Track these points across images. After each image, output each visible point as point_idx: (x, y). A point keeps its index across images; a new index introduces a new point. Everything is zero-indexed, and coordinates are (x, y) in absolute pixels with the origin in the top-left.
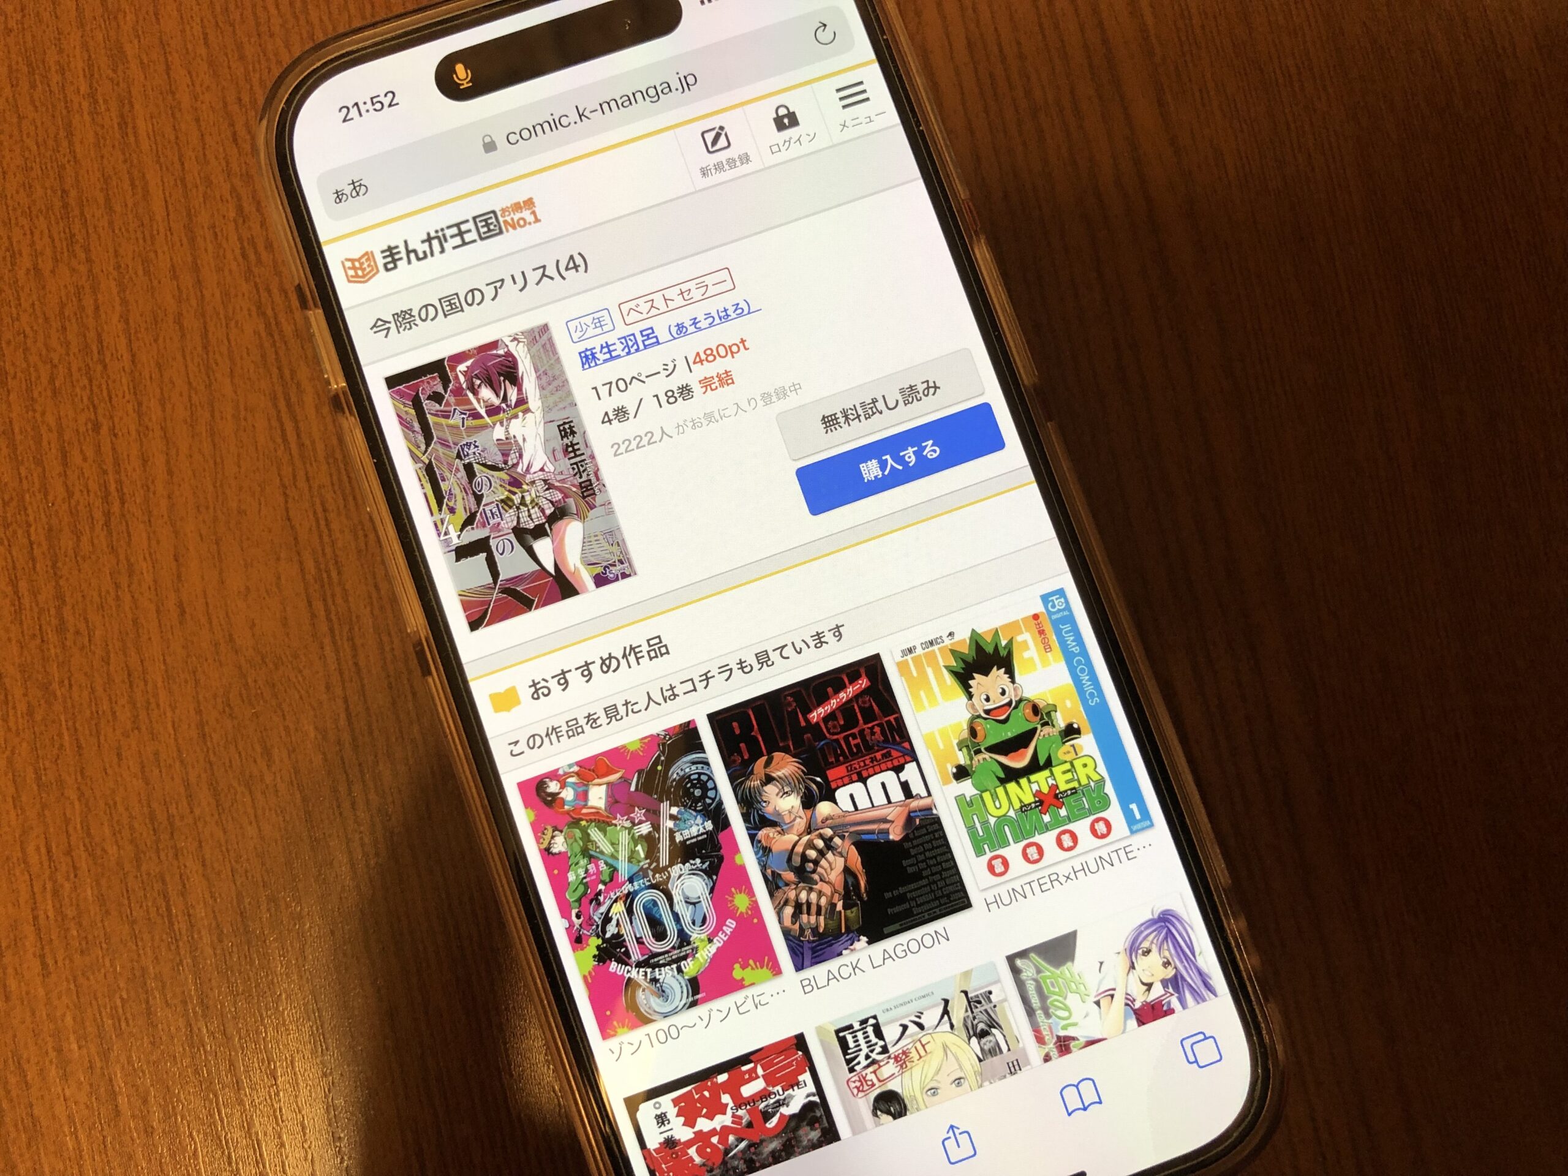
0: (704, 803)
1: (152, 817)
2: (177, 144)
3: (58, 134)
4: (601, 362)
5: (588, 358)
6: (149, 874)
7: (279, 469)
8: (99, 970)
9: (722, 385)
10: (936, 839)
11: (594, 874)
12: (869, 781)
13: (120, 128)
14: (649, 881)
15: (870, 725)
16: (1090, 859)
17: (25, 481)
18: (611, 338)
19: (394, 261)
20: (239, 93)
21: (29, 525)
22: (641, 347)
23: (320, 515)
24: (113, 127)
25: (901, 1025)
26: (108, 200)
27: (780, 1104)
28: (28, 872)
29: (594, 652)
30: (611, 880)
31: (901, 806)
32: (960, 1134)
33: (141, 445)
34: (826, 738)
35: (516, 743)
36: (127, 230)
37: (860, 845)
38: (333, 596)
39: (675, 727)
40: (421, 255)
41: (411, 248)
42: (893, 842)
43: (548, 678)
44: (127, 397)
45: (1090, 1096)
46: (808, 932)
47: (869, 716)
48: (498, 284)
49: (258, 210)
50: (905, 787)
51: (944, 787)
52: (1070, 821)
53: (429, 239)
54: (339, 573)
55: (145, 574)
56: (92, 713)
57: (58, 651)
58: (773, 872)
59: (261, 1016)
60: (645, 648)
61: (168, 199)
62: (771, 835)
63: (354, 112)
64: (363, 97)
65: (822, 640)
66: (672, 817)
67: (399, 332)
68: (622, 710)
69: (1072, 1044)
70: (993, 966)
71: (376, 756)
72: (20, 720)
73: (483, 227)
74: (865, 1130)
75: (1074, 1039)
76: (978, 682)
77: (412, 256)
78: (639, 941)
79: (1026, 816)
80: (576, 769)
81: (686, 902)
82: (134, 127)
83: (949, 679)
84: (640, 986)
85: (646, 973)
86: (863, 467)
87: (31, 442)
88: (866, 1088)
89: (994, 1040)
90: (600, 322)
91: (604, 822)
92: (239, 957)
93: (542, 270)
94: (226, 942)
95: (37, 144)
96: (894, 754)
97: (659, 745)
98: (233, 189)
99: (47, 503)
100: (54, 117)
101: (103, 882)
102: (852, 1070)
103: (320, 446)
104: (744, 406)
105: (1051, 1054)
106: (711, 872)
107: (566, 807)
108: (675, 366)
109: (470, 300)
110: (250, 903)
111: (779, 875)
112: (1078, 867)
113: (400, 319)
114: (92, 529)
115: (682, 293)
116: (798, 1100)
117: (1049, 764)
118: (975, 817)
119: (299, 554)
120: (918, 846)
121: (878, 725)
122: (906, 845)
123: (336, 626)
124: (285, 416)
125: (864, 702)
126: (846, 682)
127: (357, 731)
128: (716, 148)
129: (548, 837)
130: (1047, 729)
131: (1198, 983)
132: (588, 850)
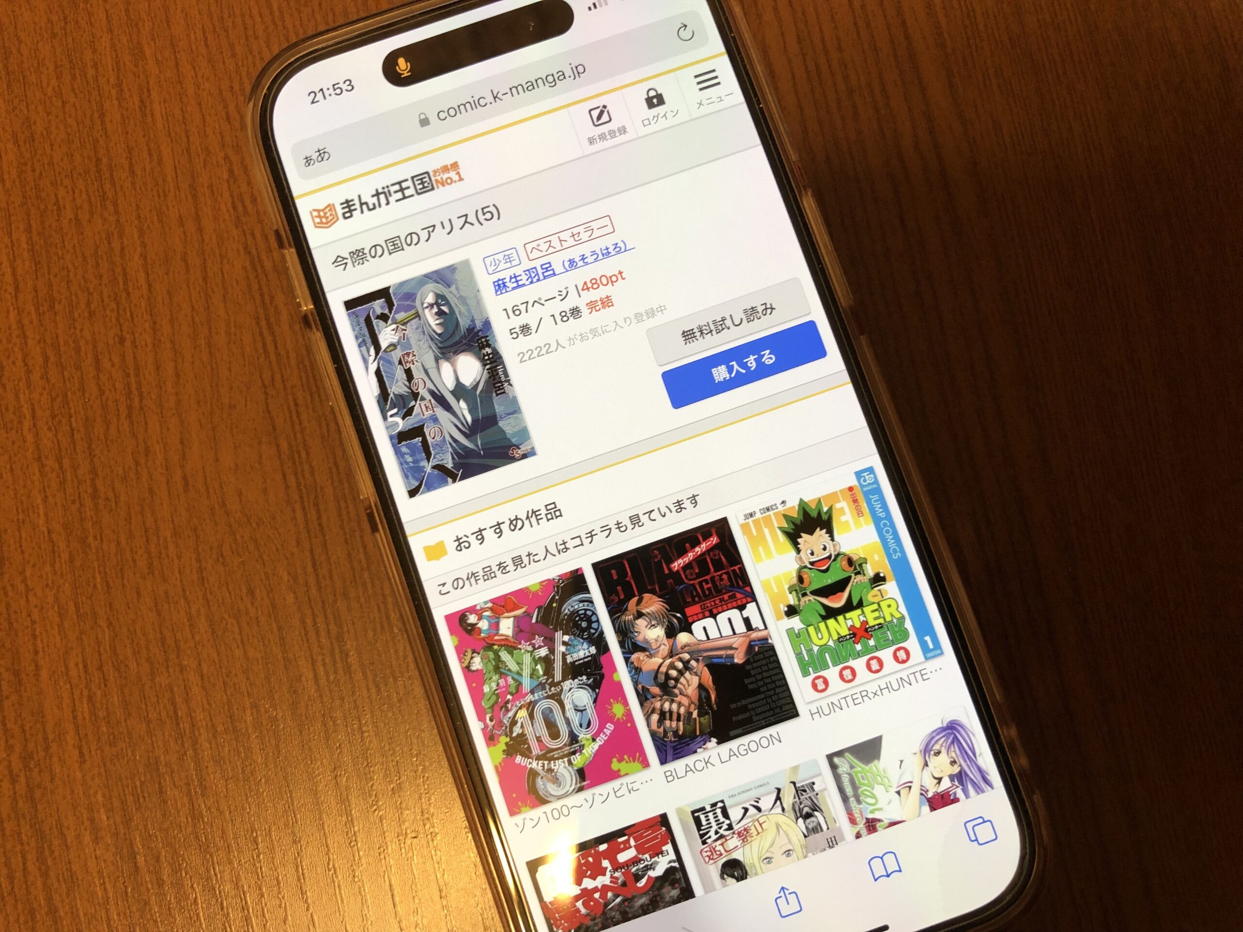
0: (589, 633)
1: (163, 643)
2: (185, 123)
3: (92, 114)
4: (510, 289)
5: (500, 286)
6: (160, 686)
7: (261, 374)
8: (124, 758)
9: (604, 307)
10: (771, 663)
11: (503, 687)
12: (719, 617)
13: (141, 111)
14: (547, 693)
15: (719, 573)
16: (893, 679)
17: (67, 383)
18: (518, 271)
19: (350, 211)
20: (232, 82)
21: (71, 416)
22: (542, 277)
24: (135, 110)
25: (743, 808)
26: (131, 165)
27: (648, 868)
28: (69, 682)
29: (504, 514)
30: (517, 691)
31: (743, 637)
32: (790, 894)
33: (156, 353)
34: (684, 583)
35: (444, 584)
36: (147, 190)
38: (303, 471)
39: (566, 573)
40: (371, 207)
41: (363, 201)
42: (737, 665)
43: (469, 534)
44: (146, 317)
45: (892, 866)
46: (670, 734)
47: (718, 565)
48: (431, 229)
49: (245, 173)
50: (747, 621)
51: (777, 622)
52: (877, 650)
53: (377, 194)
54: (308, 454)
55: (158, 454)
56: (118, 561)
57: (93, 513)
58: (643, 687)
59: (246, 795)
60: (544, 512)
61: (177, 165)
62: (641, 658)
63: (319, 96)
64: (327, 84)
65: (682, 506)
66: (564, 643)
67: (354, 266)
68: (526, 560)
69: (878, 825)
70: (816, 762)
71: (335, 596)
72: (64, 565)
73: (419, 184)
74: (714, 890)
75: (879, 820)
76: (805, 540)
77: (364, 207)
78: (539, 739)
79: (843, 645)
80: (490, 605)
81: (575, 710)
82: (151, 110)
83: (782, 537)
84: (539, 775)
85: (544, 764)
86: (714, 371)
87: (73, 352)
88: (715, 856)
89: (816, 821)
90: (509, 258)
91: (511, 646)
92: (229, 750)
93: (464, 218)
94: (219, 739)
95: (77, 123)
96: (738, 596)
97: (554, 587)
98: (226, 157)
99: (85, 399)
100: (89, 101)
101: (126, 691)
102: (704, 843)
103: (293, 355)
104: (621, 322)
105: (862, 832)
106: (595, 686)
107: (482, 635)
108: (567, 292)
109: (409, 241)
110: (237, 709)
111: (648, 689)
112: (883, 686)
113: (355, 256)
114: (118, 419)
115: (573, 236)
116: (662, 865)
117: (860, 605)
118: (802, 646)
119: (276, 439)
120: (757, 668)
121: (725, 573)
122: (748, 667)
123: (305, 495)
124: (266, 332)
125: (715, 555)
126: (701, 539)
127: (321, 576)
128: (600, 122)
129: (468, 658)
130: (859, 577)
131: (977, 778)
132: (499, 668)
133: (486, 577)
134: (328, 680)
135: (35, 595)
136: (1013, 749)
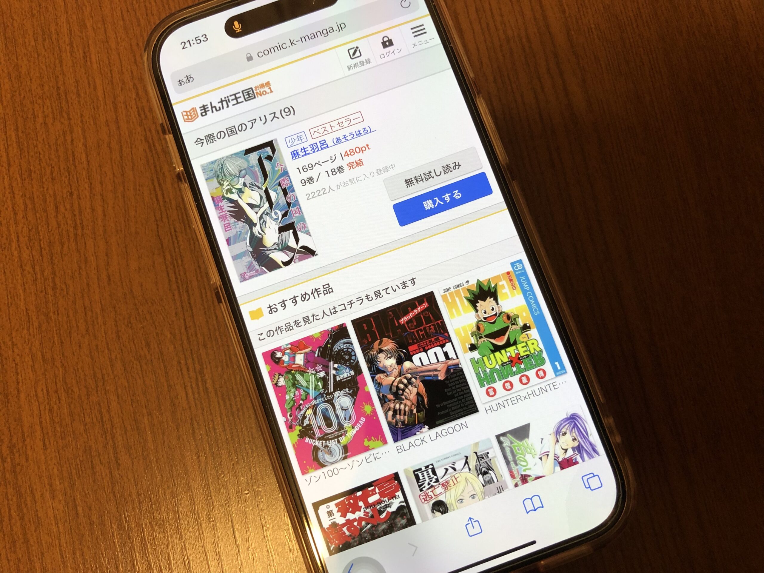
0: (350, 362)
1: (95, 376)
2: (110, 66)
3: (55, 62)
4: (301, 156)
5: (295, 155)
6: (93, 402)
7: (154, 213)
8: (70, 447)
9: (358, 166)
10: (461, 379)
11: (298, 396)
12: (429, 352)
13: (84, 58)
14: (324, 399)
15: (429, 325)
16: (536, 389)
17: (39, 220)
18: (306, 145)
19: (206, 112)
21: (40, 240)
22: (320, 149)
23: (173, 233)
24: (80, 58)
25: (445, 469)
26: (78, 90)
27: (387, 506)
28: (38, 401)
29: (298, 291)
30: (306, 399)
31: (444, 363)
32: (474, 522)
33: (92, 202)
34: (408, 331)
35: (262, 334)
36: (87, 105)
37: (425, 382)
38: (179, 271)
39: (336, 326)
40: (218, 109)
41: (213, 105)
42: (440, 380)
43: (276, 304)
44: (85, 180)
45: (537, 504)
46: (400, 424)
47: (428, 321)
48: (253, 121)
49: (146, 94)
50: (446, 354)
51: (465, 355)
52: (526, 371)
53: (222, 101)
54: (182, 261)
55: (93, 262)
56: (68, 327)
57: (53, 298)
58: (383, 395)
60: (322, 289)
61: (105, 90)
62: (382, 377)
63: (187, 44)
64: (192, 37)
65: (406, 285)
66: (335, 369)
67: (208, 144)
68: (311, 319)
69: (529, 478)
70: (489, 440)
71: (198, 346)
72: (35, 330)
73: (246, 95)
74: (428, 519)
75: (529, 476)
76: (481, 304)
77: (214, 109)
78: (319, 427)
79: (504, 368)
80: (289, 346)
81: (342, 409)
82: (90, 58)
83: (466, 303)
84: (320, 449)
85: (323, 443)
86: (425, 203)
87: (42, 203)
88: (428, 499)
89: (490, 476)
90: (300, 138)
91: (303, 371)
92: (134, 441)
93: (273, 114)
94: (128, 434)
95: (46, 67)
96: (441, 338)
97: (329, 335)
99: (49, 230)
100: (53, 54)
101: (72, 406)
102: (421, 490)
103: (173, 202)
104: (368, 175)
105: (518, 483)
106: (353, 395)
107: (285, 364)
108: (336, 157)
109: (240, 129)
110: (139, 416)
111: (386, 396)
112: (530, 393)
113: (208, 138)
114: (69, 241)
115: (339, 124)
116: (396, 504)
117: (515, 343)
118: (480, 369)
119: (163, 252)
120: (452, 382)
121: (432, 325)
122: (447, 382)
123: (180, 285)
124: (157, 188)
125: (426, 314)
126: (418, 305)
127: (190, 334)
128: (355, 56)
129: (276, 378)
130: (514, 327)
131: (590, 449)
132: (295, 384)
133: (287, 329)
134: (194, 398)
135: (18, 348)
136: (611, 432)
